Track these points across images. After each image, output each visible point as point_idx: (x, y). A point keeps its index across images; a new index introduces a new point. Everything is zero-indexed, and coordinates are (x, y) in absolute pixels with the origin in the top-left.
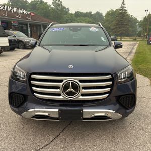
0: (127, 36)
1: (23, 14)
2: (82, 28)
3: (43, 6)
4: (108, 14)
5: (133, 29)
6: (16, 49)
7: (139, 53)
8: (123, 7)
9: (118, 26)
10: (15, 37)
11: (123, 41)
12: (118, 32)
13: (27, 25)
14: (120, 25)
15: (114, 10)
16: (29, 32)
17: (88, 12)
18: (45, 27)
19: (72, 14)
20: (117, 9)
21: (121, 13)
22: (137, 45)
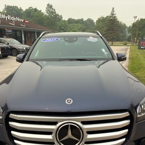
0: (118, 41)
1: (17, 22)
2: (79, 38)
3: (37, 14)
4: (99, 21)
5: (123, 34)
6: (9, 56)
7: (133, 58)
8: (113, 14)
9: (109, 32)
10: (8, 44)
11: (114, 45)
12: (109, 37)
13: (21, 32)
14: (110, 30)
15: (105, 17)
16: (23, 39)
17: (80, 19)
18: (39, 34)
19: (65, 21)
20: (108, 16)
21: (111, 19)
22: (129, 50)
